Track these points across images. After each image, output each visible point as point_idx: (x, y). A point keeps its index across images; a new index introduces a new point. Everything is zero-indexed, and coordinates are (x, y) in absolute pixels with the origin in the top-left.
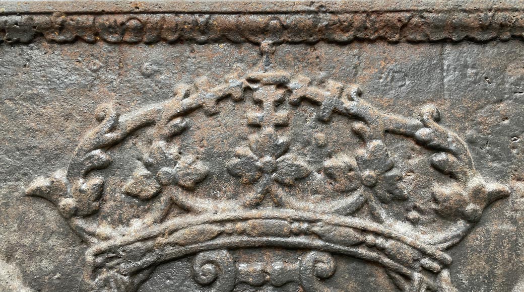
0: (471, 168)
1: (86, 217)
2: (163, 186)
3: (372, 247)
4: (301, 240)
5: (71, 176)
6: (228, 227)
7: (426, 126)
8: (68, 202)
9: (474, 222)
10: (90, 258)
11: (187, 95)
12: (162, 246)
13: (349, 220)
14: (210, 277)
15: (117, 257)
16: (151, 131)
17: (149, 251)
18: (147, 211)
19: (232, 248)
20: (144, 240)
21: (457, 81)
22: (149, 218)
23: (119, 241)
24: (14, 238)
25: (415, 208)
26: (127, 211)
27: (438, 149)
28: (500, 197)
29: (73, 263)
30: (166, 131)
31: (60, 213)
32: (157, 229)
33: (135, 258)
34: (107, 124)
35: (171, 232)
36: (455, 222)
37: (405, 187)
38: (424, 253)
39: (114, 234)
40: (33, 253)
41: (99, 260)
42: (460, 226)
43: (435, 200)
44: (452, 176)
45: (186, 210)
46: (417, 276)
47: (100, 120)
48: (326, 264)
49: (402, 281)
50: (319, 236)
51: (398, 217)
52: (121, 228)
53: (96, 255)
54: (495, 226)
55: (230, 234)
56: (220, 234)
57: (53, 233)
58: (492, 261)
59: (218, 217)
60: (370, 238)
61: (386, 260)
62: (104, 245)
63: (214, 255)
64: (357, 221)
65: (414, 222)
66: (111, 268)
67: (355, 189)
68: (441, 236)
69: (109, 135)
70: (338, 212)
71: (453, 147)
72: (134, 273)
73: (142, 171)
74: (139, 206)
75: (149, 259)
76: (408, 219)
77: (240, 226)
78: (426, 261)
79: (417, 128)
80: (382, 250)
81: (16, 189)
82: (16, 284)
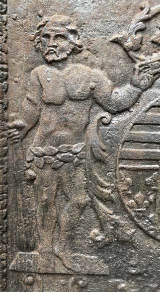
1: (135, 51)
8: (128, 44)
10: (137, 67)
15: (148, 68)
24: (105, 60)
26: (151, 49)
29: (128, 71)
31: (125, 49)
33: (155, 68)
34: (145, 11)
39: (146, 58)
40: (112, 66)
41: (141, 69)
47: (142, 9)
53: (140, 67)
57: (120, 58)
66: (145, 72)
69: (147, 16)
72: (154, 75)
74: (156, 47)
81: (105, 39)
82: (106, 78)
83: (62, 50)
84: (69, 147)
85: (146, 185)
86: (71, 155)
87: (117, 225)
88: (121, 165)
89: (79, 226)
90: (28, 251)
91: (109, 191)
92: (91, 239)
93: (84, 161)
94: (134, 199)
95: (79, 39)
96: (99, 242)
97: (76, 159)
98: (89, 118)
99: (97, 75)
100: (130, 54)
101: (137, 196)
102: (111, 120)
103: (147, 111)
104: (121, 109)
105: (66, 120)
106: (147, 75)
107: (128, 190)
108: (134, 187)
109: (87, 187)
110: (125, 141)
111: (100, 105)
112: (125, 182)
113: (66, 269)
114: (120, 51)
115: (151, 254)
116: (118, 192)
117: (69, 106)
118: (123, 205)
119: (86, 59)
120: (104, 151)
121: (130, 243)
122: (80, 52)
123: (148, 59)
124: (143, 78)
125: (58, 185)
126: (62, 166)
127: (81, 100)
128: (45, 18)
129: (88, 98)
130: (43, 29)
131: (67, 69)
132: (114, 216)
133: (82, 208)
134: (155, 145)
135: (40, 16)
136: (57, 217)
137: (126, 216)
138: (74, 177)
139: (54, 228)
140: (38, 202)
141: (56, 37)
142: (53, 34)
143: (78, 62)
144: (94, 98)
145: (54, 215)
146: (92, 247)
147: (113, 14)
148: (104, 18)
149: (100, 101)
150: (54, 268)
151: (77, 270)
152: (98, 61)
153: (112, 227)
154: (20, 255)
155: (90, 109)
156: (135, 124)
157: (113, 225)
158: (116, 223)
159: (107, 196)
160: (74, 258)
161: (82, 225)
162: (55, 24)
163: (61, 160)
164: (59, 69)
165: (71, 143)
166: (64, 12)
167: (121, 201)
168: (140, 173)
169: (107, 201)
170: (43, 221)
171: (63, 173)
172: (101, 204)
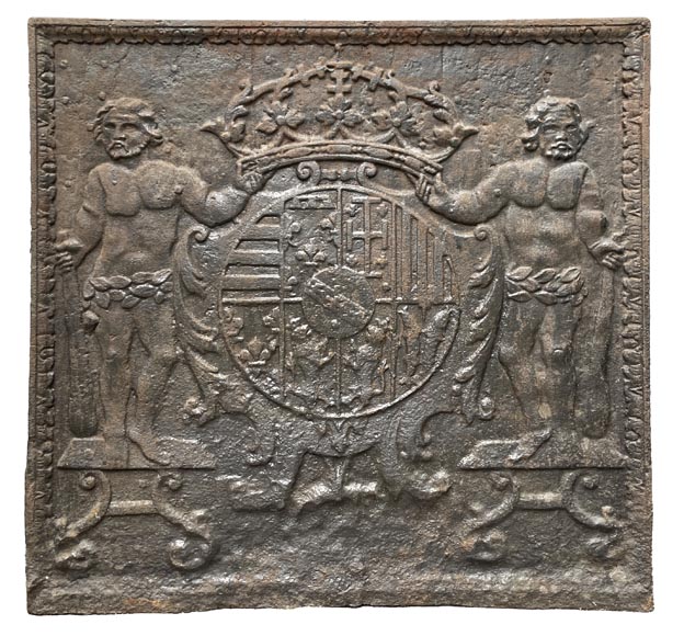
0: (455, 117)
1: (236, 143)
2: (279, 126)
3: (398, 160)
4: (358, 156)
5: (227, 121)
6: (317, 149)
7: (431, 93)
8: (226, 134)
9: (457, 147)
10: (240, 164)
11: (292, 75)
12: (280, 158)
13: (385, 145)
14: (307, 175)
15: (255, 164)
16: (271, 96)
17: (273, 161)
18: (270, 140)
19: (319, 161)
20: (269, 155)
21: (450, 68)
22: (271, 144)
23: (255, 156)
24: (195, 155)
25: (423, 140)
26: (259, 140)
27: (437, 107)
28: (472, 133)
29: (229, 168)
30: (280, 95)
31: (221, 141)
32: (276, 149)
33: (264, 165)
34: (246, 91)
35: (285, 151)
36: (446, 147)
37: (418, 128)
38: (427, 164)
39: (252, 152)
40: (206, 163)
41: (245, 166)
42: (449, 149)
43: (435, 136)
44: (445, 122)
45: (293, 140)
46: (421, 175)
47: (242, 89)
48: (372, 169)
49: (414, 179)
50: (368, 154)
51: (413, 145)
52: (256, 150)
53: (243, 163)
54: (469, 150)
55: (318, 153)
56: (312, 153)
57: (217, 152)
58: (465, 169)
59: (311, 143)
60: (396, 155)
61: (405, 167)
62: (247, 158)
63: (308, 164)
64: (390, 147)
65: (423, 148)
66: (252, 170)
67: (388, 129)
68: (437, 155)
69: (249, 97)
70: (379, 141)
71: (445, 105)
72: (265, 173)
73: (267, 118)
74: (265, 137)
75: (273, 165)
76: (419, 146)
77: (323, 148)
78: (428, 168)
79: (426, 94)
80: (403, 161)
81: (194, 127)
82: (197, 179)
83: (134, 143)
84: (147, 275)
85: (264, 325)
86: (151, 286)
87: (224, 389)
88: (225, 300)
89: (166, 393)
90: (87, 436)
91: (210, 339)
92: (185, 412)
93: (170, 295)
94: (247, 348)
95: (156, 128)
96: (199, 416)
97: (159, 293)
98: (176, 233)
99: (184, 175)
100: (229, 146)
101: (251, 343)
102: (208, 235)
103: (258, 221)
104: (220, 220)
105: (142, 238)
106: (255, 174)
107: (238, 335)
108: (247, 330)
109: (177, 334)
110: (229, 265)
111: (191, 214)
112: (232, 324)
113: (147, 462)
114: (215, 142)
115: (277, 430)
116: (224, 338)
117: (146, 217)
118: (232, 357)
119: (169, 153)
120: (200, 279)
121: (245, 414)
122: (160, 144)
123: (254, 154)
124: (249, 178)
125: (133, 334)
126: (138, 303)
127: (163, 209)
128: (109, 103)
129: (173, 205)
130: (105, 116)
131: (141, 167)
132: (220, 376)
133: (171, 365)
134: (272, 269)
135: (102, 100)
136: (133, 380)
137: (238, 374)
138: (156, 319)
139: (128, 399)
140: (103, 360)
141: (124, 126)
142: (119, 123)
143: (158, 158)
144: (182, 206)
145: (127, 377)
146: (188, 425)
147: (203, 96)
148: (191, 100)
149: (191, 209)
150: (128, 461)
151: (165, 462)
152: (184, 155)
153: (217, 393)
154: (75, 442)
155: (178, 220)
156: (241, 241)
157: (217, 389)
158: (222, 385)
159: (207, 345)
160: (159, 444)
161: (172, 392)
162: (122, 110)
163: (135, 295)
164: (129, 167)
165: (150, 270)
166: (135, 94)
167: (229, 351)
168: (254, 310)
169: (207, 352)
170: (110, 387)
171: (140, 315)
172: (198, 358)
